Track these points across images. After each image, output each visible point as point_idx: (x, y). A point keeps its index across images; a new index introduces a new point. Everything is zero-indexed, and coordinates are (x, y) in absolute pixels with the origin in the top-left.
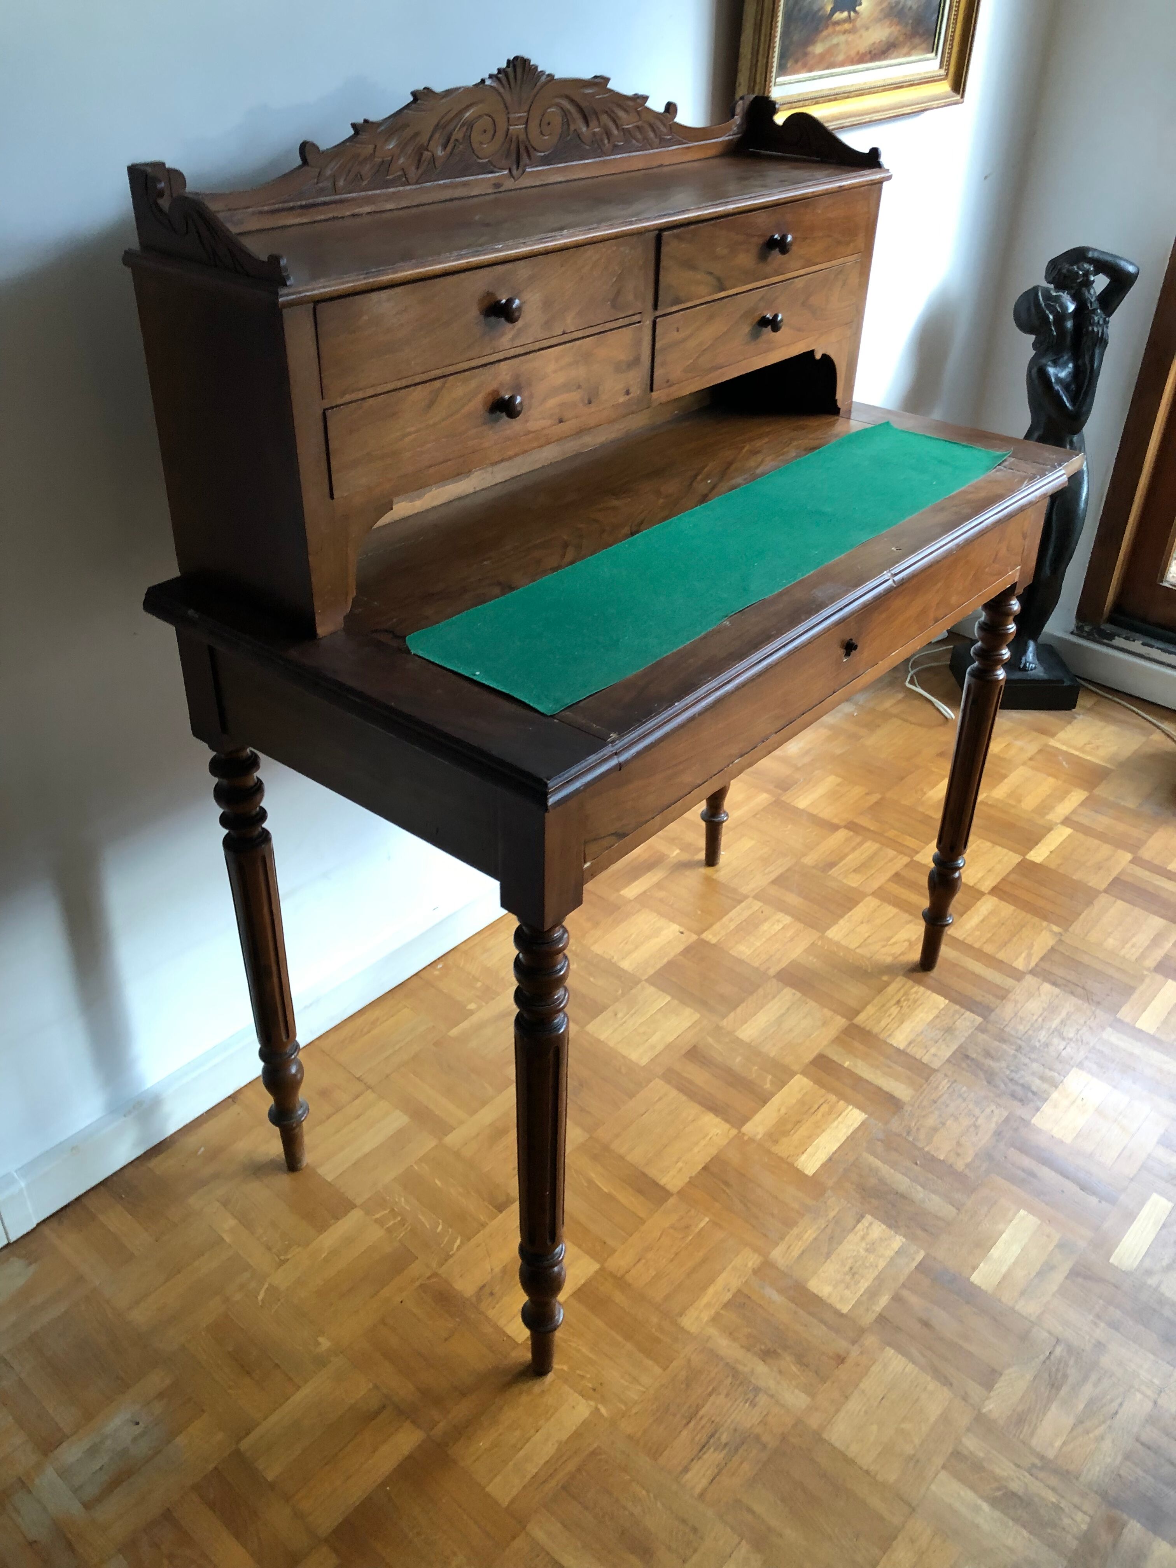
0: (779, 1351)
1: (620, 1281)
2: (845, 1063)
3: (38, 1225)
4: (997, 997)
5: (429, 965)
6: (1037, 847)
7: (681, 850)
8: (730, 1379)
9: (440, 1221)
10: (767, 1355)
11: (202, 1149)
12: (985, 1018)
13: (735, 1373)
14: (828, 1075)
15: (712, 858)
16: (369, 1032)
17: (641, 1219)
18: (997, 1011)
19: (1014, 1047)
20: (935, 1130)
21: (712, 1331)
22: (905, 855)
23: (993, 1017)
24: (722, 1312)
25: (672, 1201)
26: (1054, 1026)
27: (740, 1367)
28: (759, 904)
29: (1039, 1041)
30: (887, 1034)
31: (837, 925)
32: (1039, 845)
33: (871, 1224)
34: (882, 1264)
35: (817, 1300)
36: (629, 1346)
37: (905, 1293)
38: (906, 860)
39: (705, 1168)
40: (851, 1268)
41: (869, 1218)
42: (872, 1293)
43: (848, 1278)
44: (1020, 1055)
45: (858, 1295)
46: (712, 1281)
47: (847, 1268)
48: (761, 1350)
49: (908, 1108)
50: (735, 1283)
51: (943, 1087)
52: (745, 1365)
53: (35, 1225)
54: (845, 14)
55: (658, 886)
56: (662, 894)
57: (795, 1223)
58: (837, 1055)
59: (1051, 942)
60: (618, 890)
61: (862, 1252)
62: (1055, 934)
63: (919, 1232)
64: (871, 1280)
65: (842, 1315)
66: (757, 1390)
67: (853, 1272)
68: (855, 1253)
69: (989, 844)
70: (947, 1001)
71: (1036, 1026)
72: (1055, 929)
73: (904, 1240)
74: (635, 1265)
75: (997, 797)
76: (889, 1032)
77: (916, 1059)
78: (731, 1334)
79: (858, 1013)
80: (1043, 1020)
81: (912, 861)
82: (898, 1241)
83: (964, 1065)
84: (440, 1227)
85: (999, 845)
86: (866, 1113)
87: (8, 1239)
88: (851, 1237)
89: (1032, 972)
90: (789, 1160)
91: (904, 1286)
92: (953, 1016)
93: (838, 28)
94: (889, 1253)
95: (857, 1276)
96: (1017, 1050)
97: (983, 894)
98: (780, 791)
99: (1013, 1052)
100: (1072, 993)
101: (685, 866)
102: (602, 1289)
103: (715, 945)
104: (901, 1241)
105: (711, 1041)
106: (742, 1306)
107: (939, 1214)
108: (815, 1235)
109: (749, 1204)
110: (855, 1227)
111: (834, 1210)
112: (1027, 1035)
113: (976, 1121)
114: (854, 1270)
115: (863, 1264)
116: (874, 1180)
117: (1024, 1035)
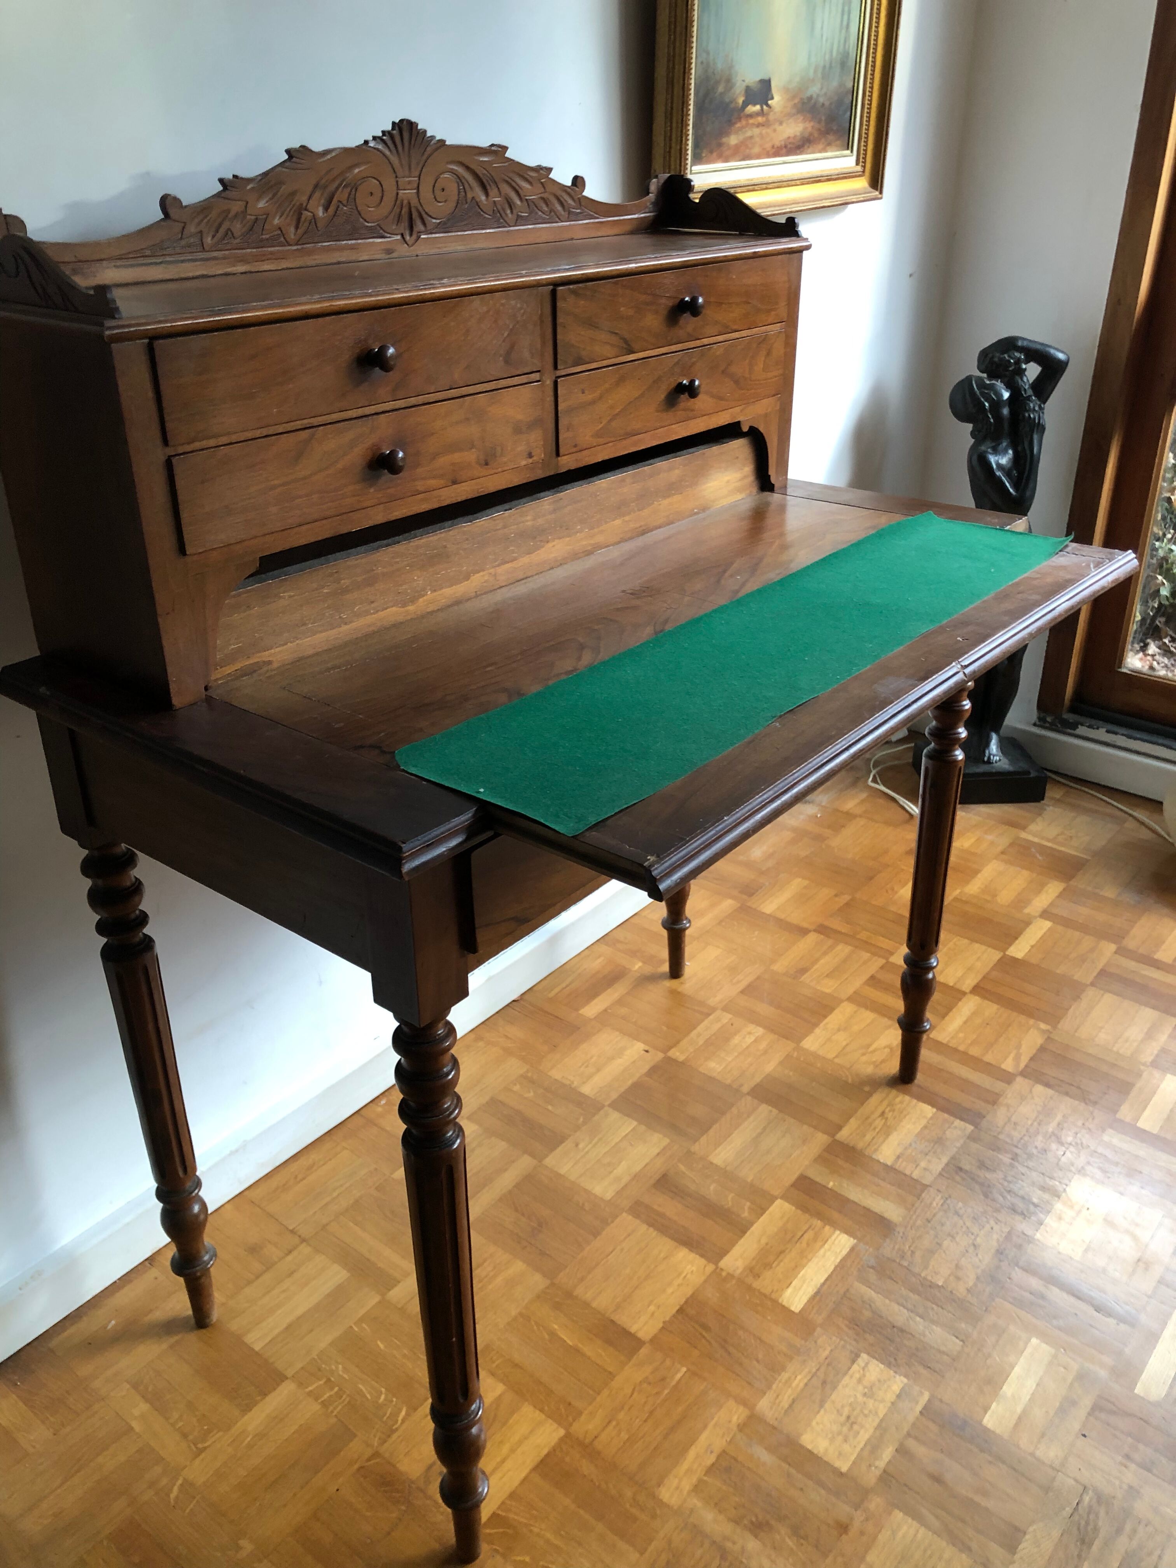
0: (773, 1522)
1: (588, 1449)
2: (829, 1183)
4: (987, 1102)
5: (371, 1102)
6: (1017, 942)
7: (644, 962)
9: (383, 1390)
10: (758, 1528)
11: (113, 1322)
12: (976, 1125)
13: (723, 1553)
14: (813, 1197)
15: (676, 970)
16: (303, 1179)
17: (610, 1373)
18: (989, 1117)
19: (1009, 1156)
20: (931, 1252)
21: (696, 1502)
22: (880, 956)
23: (984, 1123)
24: (705, 1478)
25: (644, 1351)
26: (1050, 1130)
27: (729, 1545)
28: (729, 1016)
29: (1036, 1147)
30: (873, 1149)
31: (813, 1035)
32: (1019, 939)
33: (867, 1364)
34: (882, 1410)
35: (812, 1457)
36: (600, 1527)
37: (911, 1444)
38: (882, 961)
39: (681, 1311)
40: (848, 1417)
41: (864, 1356)
42: (873, 1447)
43: (845, 1429)
44: (1016, 1164)
45: (858, 1449)
46: (692, 1442)
47: (843, 1419)
48: (752, 1522)
49: (901, 1230)
50: (719, 1444)
51: (937, 1204)
52: (734, 1543)
54: (758, 107)
55: (620, 1002)
56: (623, 1011)
57: (783, 1368)
58: (818, 1175)
59: (1040, 1041)
60: (577, 1010)
61: (860, 1398)
62: (1043, 1031)
63: (922, 1370)
64: (871, 1430)
65: (842, 1474)
67: (850, 1421)
68: (852, 1399)
69: (966, 941)
70: (935, 1110)
71: (1031, 1131)
72: (1043, 1026)
73: (905, 1380)
74: (603, 1429)
75: (972, 892)
76: (875, 1147)
77: (905, 1175)
78: (717, 1505)
79: (840, 1128)
80: (1039, 1124)
81: (888, 962)
82: (898, 1382)
83: (958, 1178)
84: (383, 1397)
85: (977, 942)
86: (854, 1238)
88: (846, 1380)
89: (1024, 1074)
90: (774, 1296)
91: (909, 1435)
92: (942, 1125)
93: (751, 121)
94: (890, 1397)
95: (856, 1427)
96: (1012, 1159)
97: (964, 994)
98: (744, 897)
99: (1009, 1160)
100: (1067, 1094)
101: (648, 979)
102: (567, 1459)
103: (683, 1063)
104: (902, 1382)
105: (682, 1168)
106: (728, 1470)
107: (943, 1348)
108: (805, 1381)
109: (731, 1349)
110: (850, 1368)
111: (825, 1349)
112: (1022, 1141)
113: (975, 1239)
114: (852, 1419)
115: (862, 1411)
116: (867, 1314)
117: (1019, 1141)
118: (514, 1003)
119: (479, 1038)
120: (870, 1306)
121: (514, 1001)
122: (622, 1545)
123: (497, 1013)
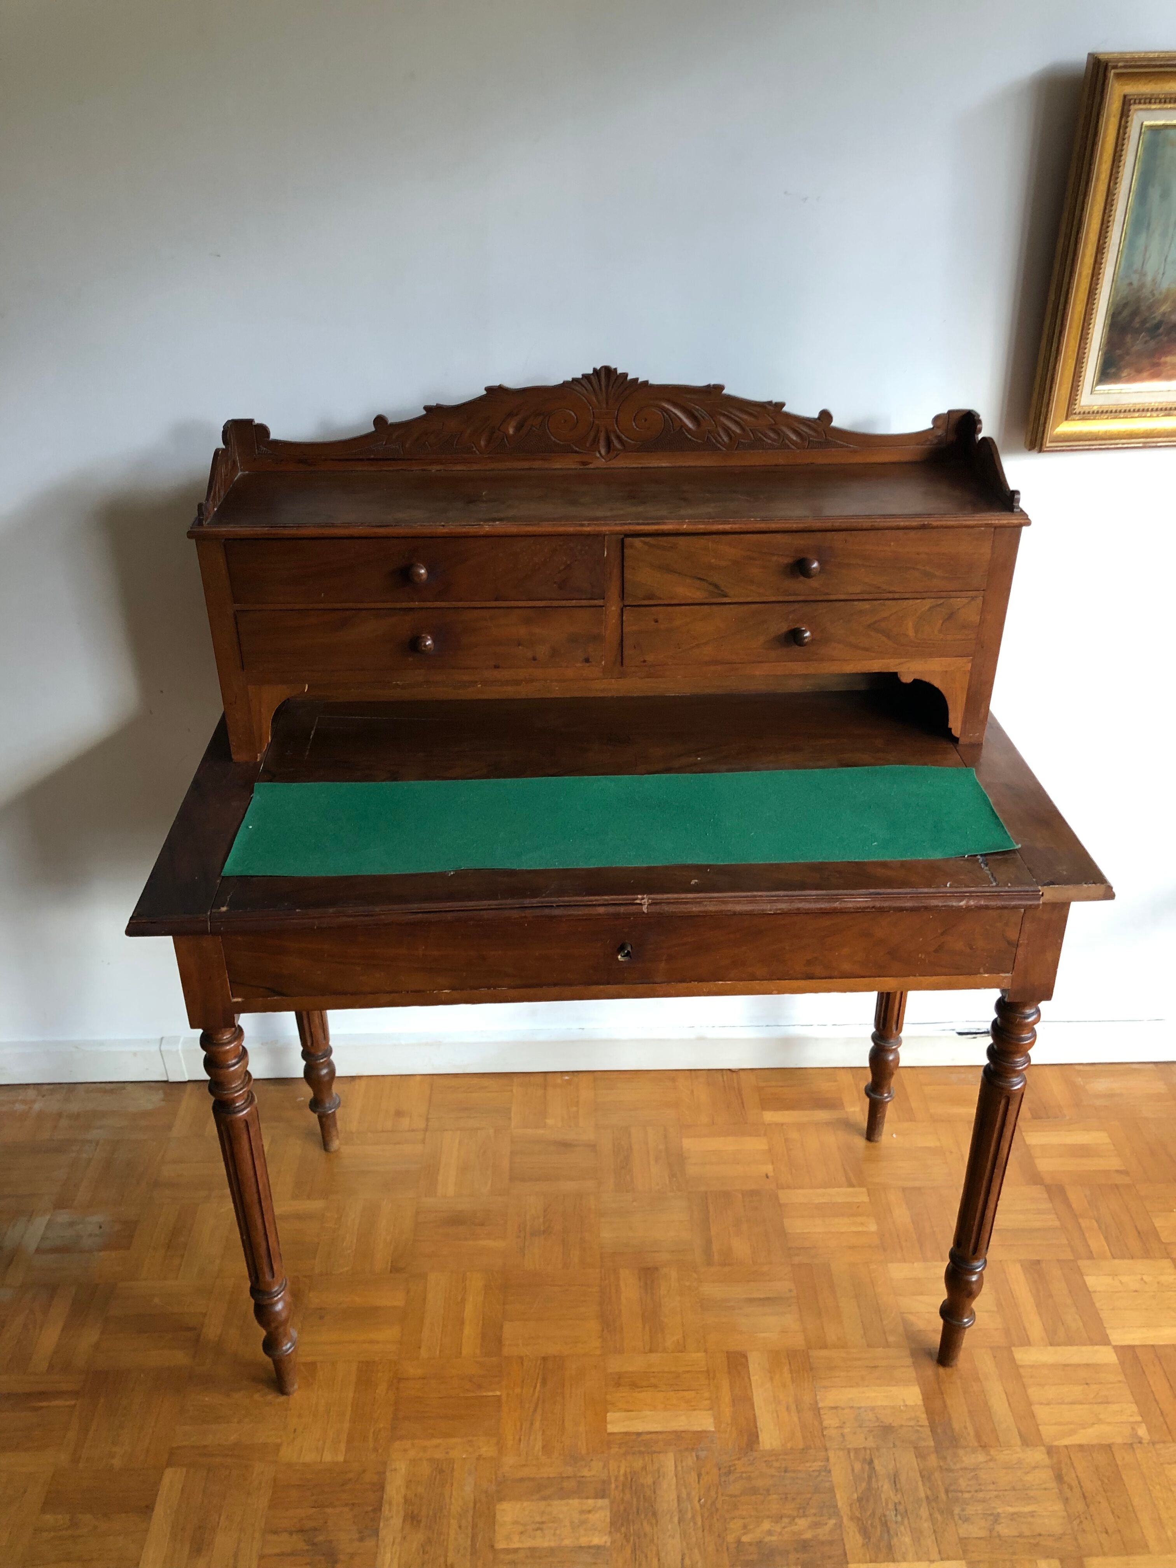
0: (423, 1524)
1: (397, 1381)
2: (755, 1376)
3: (189, 1081)
4: (979, 1440)
5: (561, 1072)
8: (370, 1508)
9: (354, 1250)
10: (412, 1519)
11: (303, 1099)
12: (938, 1446)
13: (378, 1509)
14: (729, 1372)
15: (872, 1131)
16: (470, 1092)
17: (461, 1353)
18: (961, 1452)
19: (929, 1492)
22: (1074, 1251)
23: (948, 1452)
24: (426, 1462)
25: (494, 1359)
26: (999, 1510)
27: (385, 1509)
28: (865, 1199)
29: (964, 1510)
30: (826, 1384)
31: (912, 1264)
33: (601, 1508)
34: (567, 1542)
35: (492, 1521)
36: (347, 1425)
39: (546, 1358)
40: (543, 1523)
41: (607, 1502)
42: (532, 1555)
43: (531, 1526)
44: (924, 1504)
45: (522, 1546)
46: (446, 1436)
47: (538, 1519)
48: (412, 1512)
49: (755, 1454)
50: (457, 1453)
51: (810, 1467)
52: (390, 1510)
53: (187, 1080)
55: (801, 1127)
56: (794, 1134)
58: (756, 1363)
59: (1117, 1440)
60: (763, 1108)
61: (566, 1521)
62: (1135, 1435)
63: (628, 1550)
64: (546, 1544)
65: (492, 1547)
66: (376, 1532)
67: (540, 1527)
68: (561, 1516)
70: (921, 1403)
71: (981, 1495)
72: (1142, 1431)
73: (608, 1544)
76: (830, 1384)
77: (821, 1423)
78: (409, 1483)
79: (824, 1347)
80: (997, 1497)
82: (603, 1539)
83: (858, 1466)
84: (350, 1250)
86: (716, 1427)
87: (168, 1077)
88: (575, 1502)
89: (1050, 1451)
90: (609, 1407)
92: (910, 1419)
94: (584, 1541)
95: (539, 1533)
96: (927, 1498)
97: (1106, 1343)
99: (922, 1495)
101: (847, 1125)
102: (380, 1374)
103: (780, 1205)
104: (606, 1542)
105: (674, 1274)
106: (441, 1471)
107: (663, 1554)
108: (551, 1476)
109: (539, 1410)
110: (587, 1498)
111: (590, 1470)
112: (960, 1494)
113: (800, 1517)
114: (544, 1526)
115: (556, 1529)
116: (649, 1480)
117: (956, 1491)
118: (728, 1071)
119: (673, 1080)
120: (659, 1477)
121: (729, 1070)
122: (343, 1446)
123: (709, 1070)
